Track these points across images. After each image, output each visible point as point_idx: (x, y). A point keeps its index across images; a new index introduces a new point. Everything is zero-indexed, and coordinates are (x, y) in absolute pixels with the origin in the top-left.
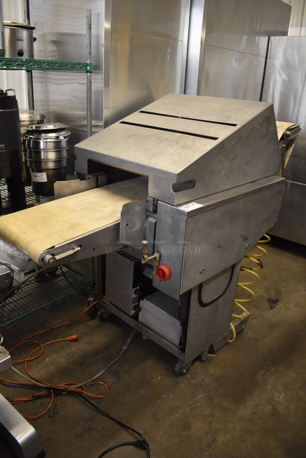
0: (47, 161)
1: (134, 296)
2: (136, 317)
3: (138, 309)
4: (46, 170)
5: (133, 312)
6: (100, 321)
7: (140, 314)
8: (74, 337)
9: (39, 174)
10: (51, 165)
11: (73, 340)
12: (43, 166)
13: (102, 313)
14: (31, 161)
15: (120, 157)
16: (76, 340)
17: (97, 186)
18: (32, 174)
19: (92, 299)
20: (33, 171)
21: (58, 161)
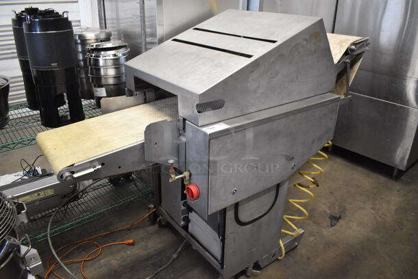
0: (106, 76)
1: (183, 208)
2: (186, 228)
3: (187, 220)
4: (107, 86)
5: (183, 223)
6: (159, 227)
7: (190, 225)
8: (131, 241)
9: (99, 89)
10: (111, 81)
11: (129, 244)
12: (103, 81)
13: (160, 220)
14: (92, 77)
15: (156, 76)
16: (132, 244)
17: (145, 102)
18: (95, 89)
19: (152, 206)
20: (95, 87)
21: (118, 77)
